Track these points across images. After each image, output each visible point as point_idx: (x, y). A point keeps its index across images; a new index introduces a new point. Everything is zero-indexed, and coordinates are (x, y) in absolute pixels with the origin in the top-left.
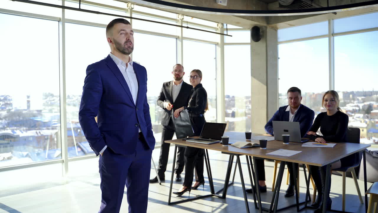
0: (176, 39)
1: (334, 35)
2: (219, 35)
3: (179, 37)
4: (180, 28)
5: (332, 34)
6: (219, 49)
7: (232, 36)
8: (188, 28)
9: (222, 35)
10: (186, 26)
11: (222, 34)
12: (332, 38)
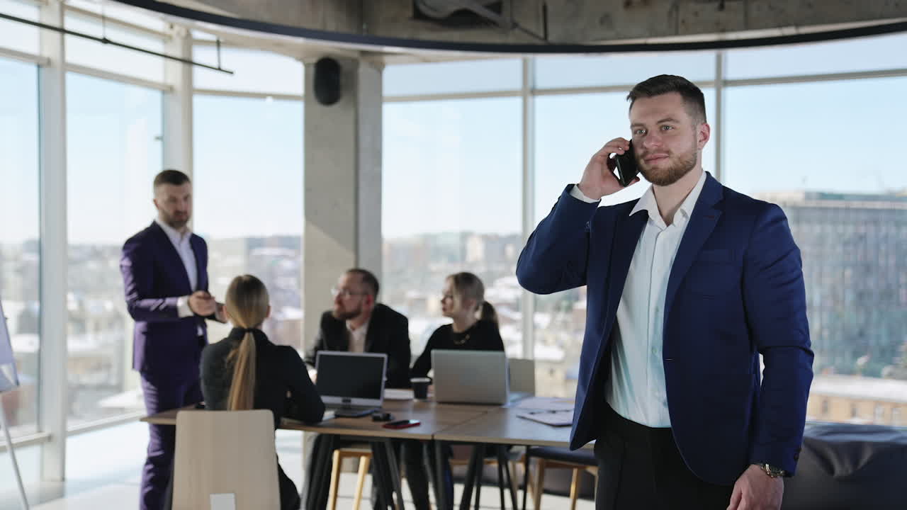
0: (39, 66)
1: (534, 92)
2: (179, 65)
3: (49, 62)
4: (57, 35)
5: (530, 91)
6: (177, 109)
7: (232, 73)
8: (105, 41)
9: (187, 66)
10: (100, 36)
11: (188, 62)
12: (530, 99)
